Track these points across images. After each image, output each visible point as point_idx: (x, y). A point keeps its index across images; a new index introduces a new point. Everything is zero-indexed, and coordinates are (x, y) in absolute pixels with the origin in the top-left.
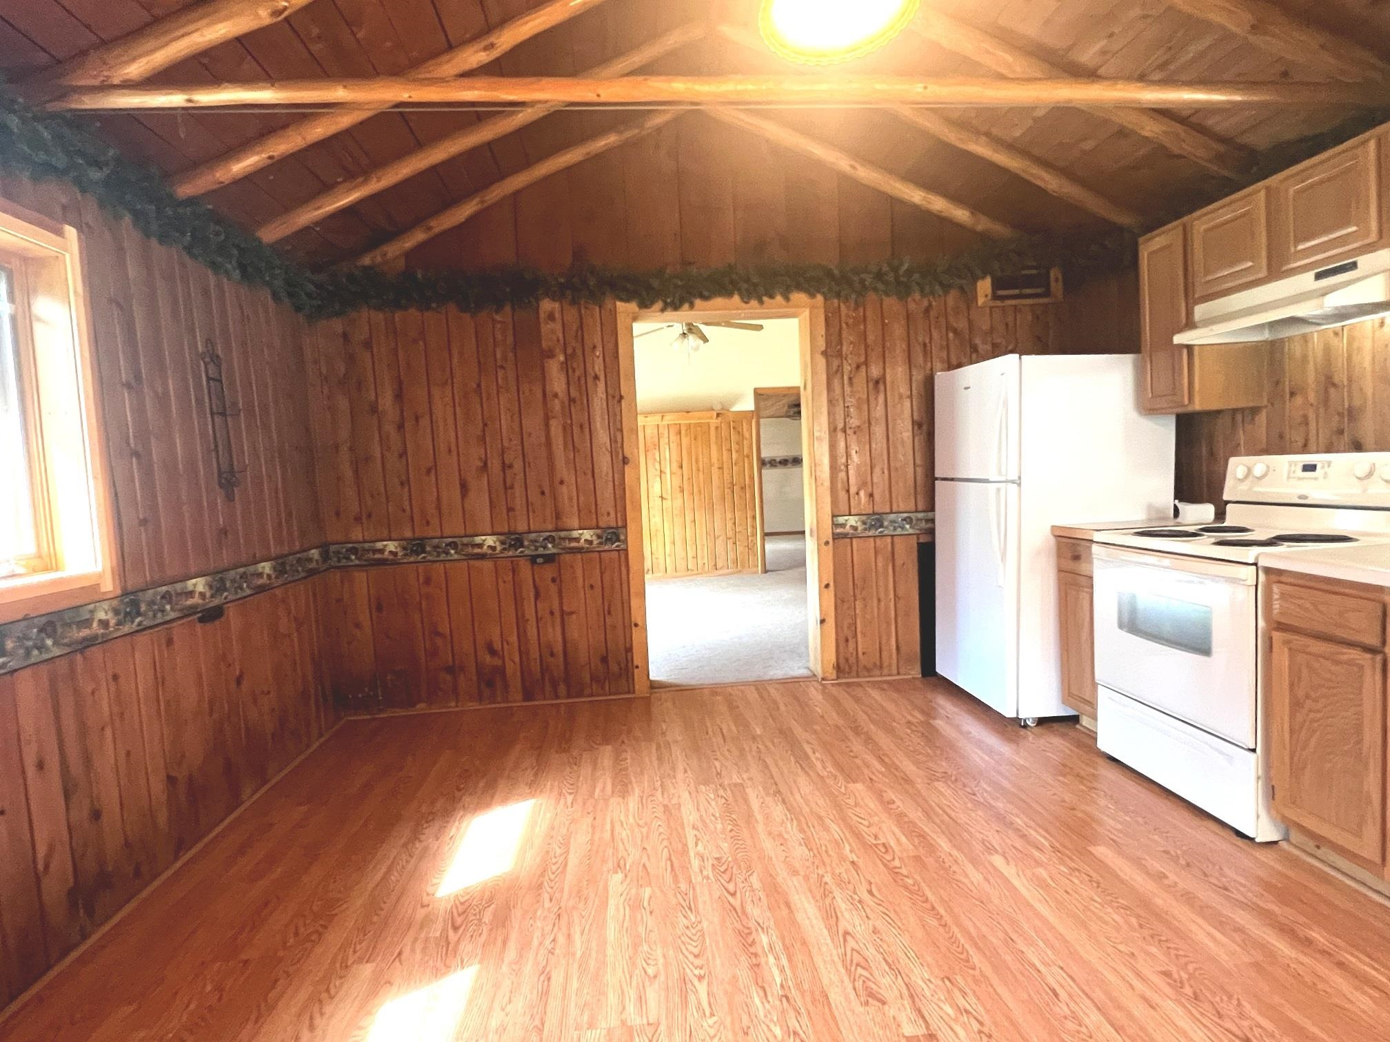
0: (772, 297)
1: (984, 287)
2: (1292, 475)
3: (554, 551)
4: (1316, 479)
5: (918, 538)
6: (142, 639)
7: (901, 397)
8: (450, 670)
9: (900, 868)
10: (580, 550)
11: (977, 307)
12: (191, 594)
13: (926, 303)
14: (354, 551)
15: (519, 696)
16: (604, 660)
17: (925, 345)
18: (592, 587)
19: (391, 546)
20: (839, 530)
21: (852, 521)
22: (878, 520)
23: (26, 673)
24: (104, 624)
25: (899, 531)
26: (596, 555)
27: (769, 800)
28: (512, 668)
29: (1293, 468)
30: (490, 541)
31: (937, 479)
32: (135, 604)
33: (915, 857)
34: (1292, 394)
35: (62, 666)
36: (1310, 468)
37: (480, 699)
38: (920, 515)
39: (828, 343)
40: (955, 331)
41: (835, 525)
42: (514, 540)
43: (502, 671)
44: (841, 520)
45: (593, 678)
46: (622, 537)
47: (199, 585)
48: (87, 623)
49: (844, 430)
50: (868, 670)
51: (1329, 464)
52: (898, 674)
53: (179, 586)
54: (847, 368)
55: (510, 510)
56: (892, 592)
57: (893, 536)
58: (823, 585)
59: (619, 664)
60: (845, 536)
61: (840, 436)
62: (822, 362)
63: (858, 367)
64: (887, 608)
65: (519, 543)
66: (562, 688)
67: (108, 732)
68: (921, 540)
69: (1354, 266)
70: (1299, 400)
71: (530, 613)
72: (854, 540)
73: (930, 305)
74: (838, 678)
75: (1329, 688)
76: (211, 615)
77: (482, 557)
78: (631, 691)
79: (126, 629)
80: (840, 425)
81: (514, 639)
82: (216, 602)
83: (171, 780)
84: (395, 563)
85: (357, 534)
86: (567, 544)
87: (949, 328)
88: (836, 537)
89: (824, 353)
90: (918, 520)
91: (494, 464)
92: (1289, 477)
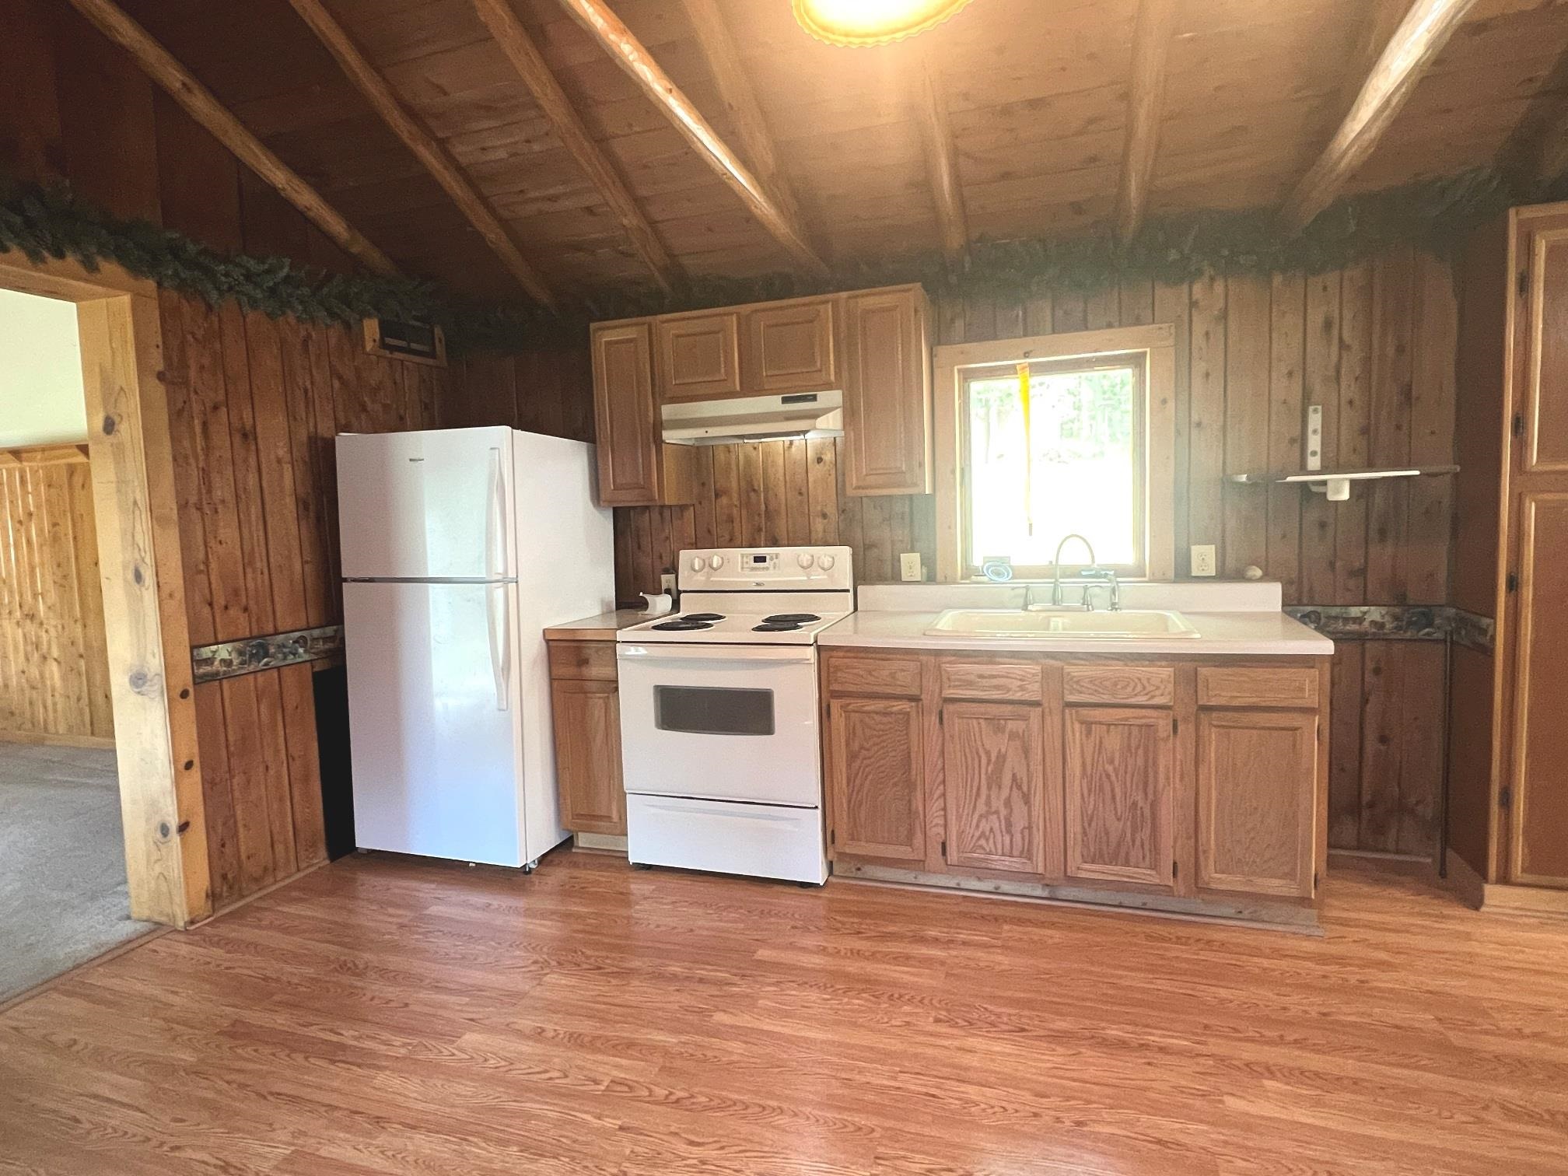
0: (60, 255)
1: (371, 328)
2: (745, 566)
4: (767, 568)
5: (313, 667)
7: (279, 461)
9: (671, 1093)
11: (364, 352)
13: (303, 333)
17: (306, 391)
20: (204, 669)
21: (224, 651)
22: (260, 645)
25: (291, 659)
27: (382, 1139)
29: (745, 560)
31: (345, 580)
33: (660, 1070)
34: (717, 496)
36: (760, 559)
38: (316, 633)
39: (167, 358)
40: (340, 378)
41: (196, 662)
44: (206, 652)
49: (199, 509)
50: (256, 880)
51: (777, 556)
52: (299, 870)
54: (196, 408)
56: (283, 752)
57: (278, 668)
58: (182, 766)
60: (214, 677)
61: (195, 515)
62: (159, 391)
63: (216, 408)
64: (279, 777)
68: (316, 669)
69: (814, 398)
70: (724, 500)
72: (225, 682)
73: (309, 336)
74: (214, 911)
75: (879, 737)
80: (193, 499)
87: (334, 373)
88: (198, 680)
89: (161, 376)
90: (314, 639)
92: (742, 568)
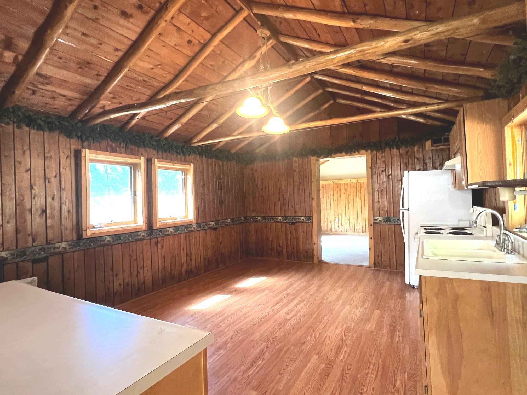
1: (428, 143)
3: (294, 222)
6: (201, 232)
8: (271, 249)
10: (300, 222)
11: (426, 150)
12: (211, 224)
13: (407, 150)
14: (251, 218)
15: (286, 259)
16: (307, 252)
17: (406, 163)
18: (304, 232)
19: (259, 218)
21: (380, 219)
22: (389, 219)
23: (182, 234)
24: (194, 228)
26: (305, 224)
28: (284, 251)
30: (280, 218)
32: (200, 225)
35: (188, 234)
37: (277, 258)
39: (372, 164)
41: (374, 220)
42: (285, 218)
43: (282, 251)
44: (376, 218)
45: (304, 256)
46: (311, 219)
47: (213, 223)
48: (191, 227)
49: (378, 191)
50: (386, 267)
52: (396, 269)
53: (209, 223)
54: (379, 172)
55: (285, 210)
56: (394, 243)
57: (394, 225)
58: (370, 238)
59: (310, 253)
60: (377, 223)
63: (382, 171)
64: (392, 247)
65: (286, 219)
66: (296, 258)
67: (194, 246)
71: (289, 237)
72: (381, 225)
74: (375, 267)
76: (215, 229)
77: (278, 222)
78: (313, 261)
79: (198, 229)
81: (285, 243)
82: (216, 227)
83: (204, 258)
84: (260, 222)
85: (253, 215)
86: (298, 220)
87: (415, 158)
88: (374, 223)
89: (371, 168)
91: (282, 199)
